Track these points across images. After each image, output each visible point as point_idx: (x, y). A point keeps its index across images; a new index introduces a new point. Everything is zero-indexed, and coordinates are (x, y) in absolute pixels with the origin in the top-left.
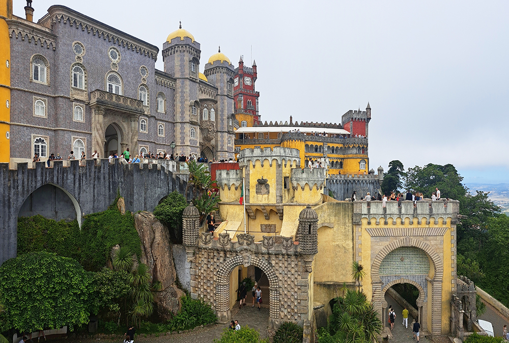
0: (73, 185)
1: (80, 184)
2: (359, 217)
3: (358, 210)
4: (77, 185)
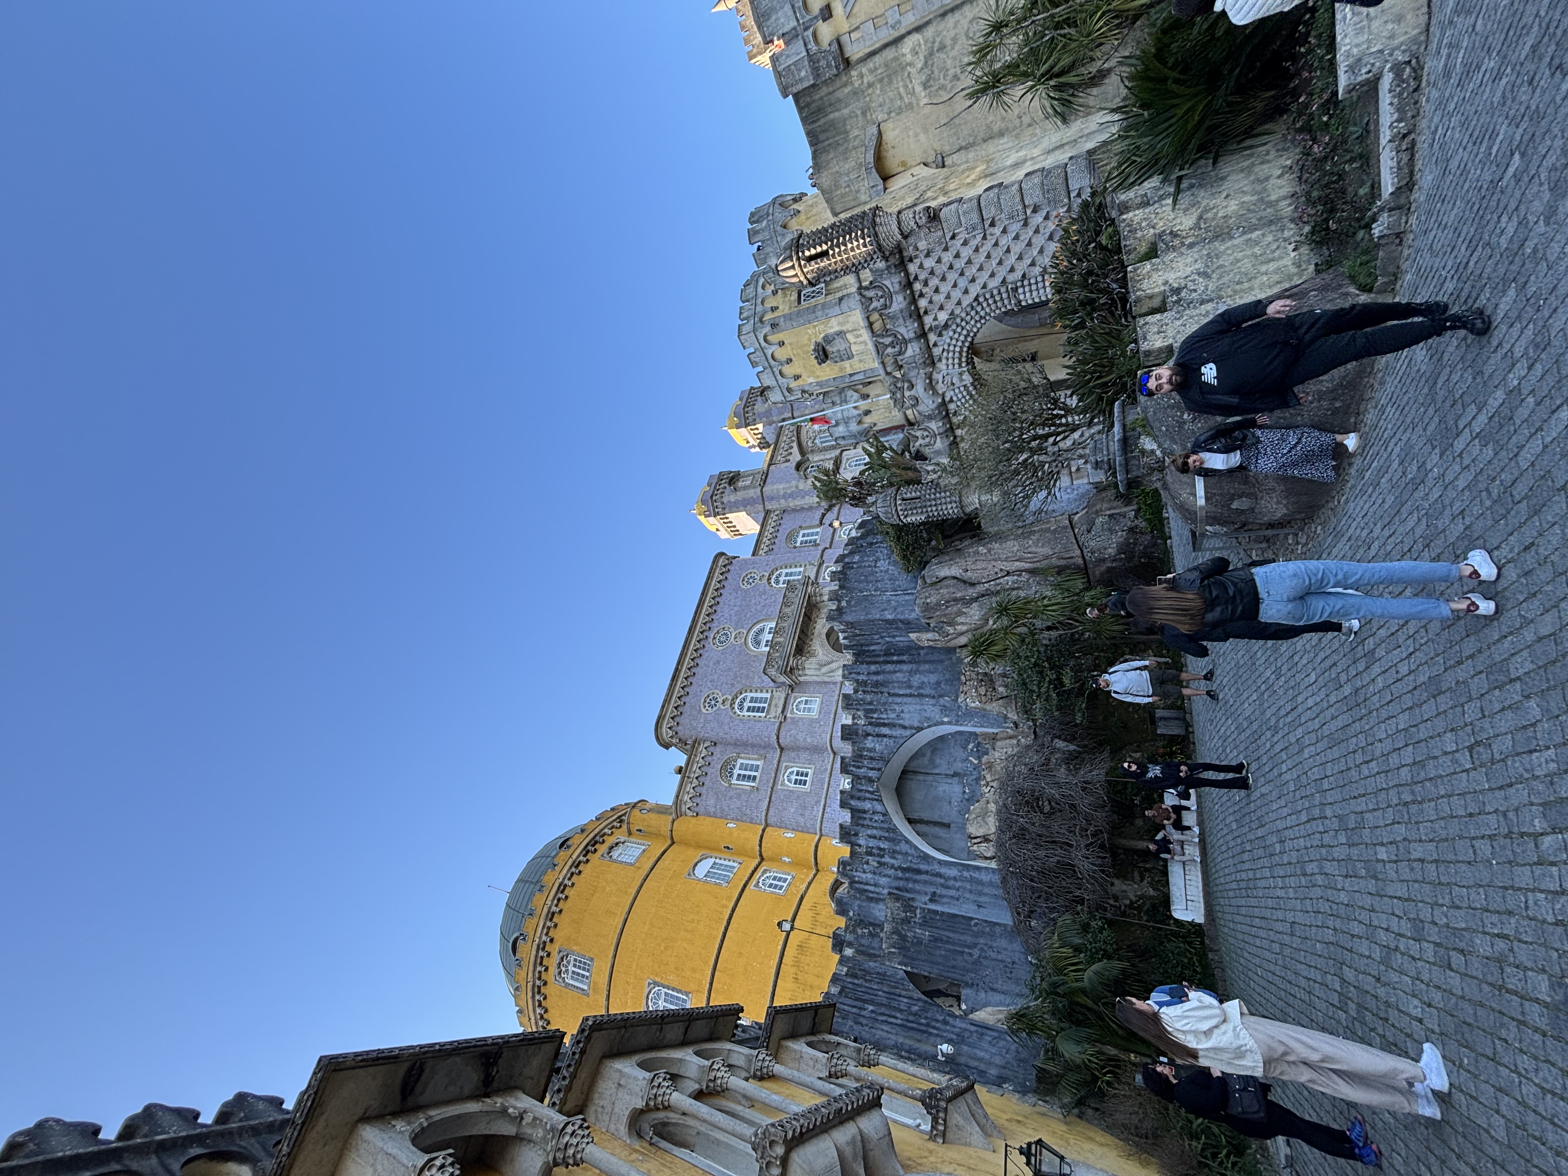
0: (885, 739)
1: (884, 725)
2: (818, 61)
3: (803, 74)
4: (885, 731)
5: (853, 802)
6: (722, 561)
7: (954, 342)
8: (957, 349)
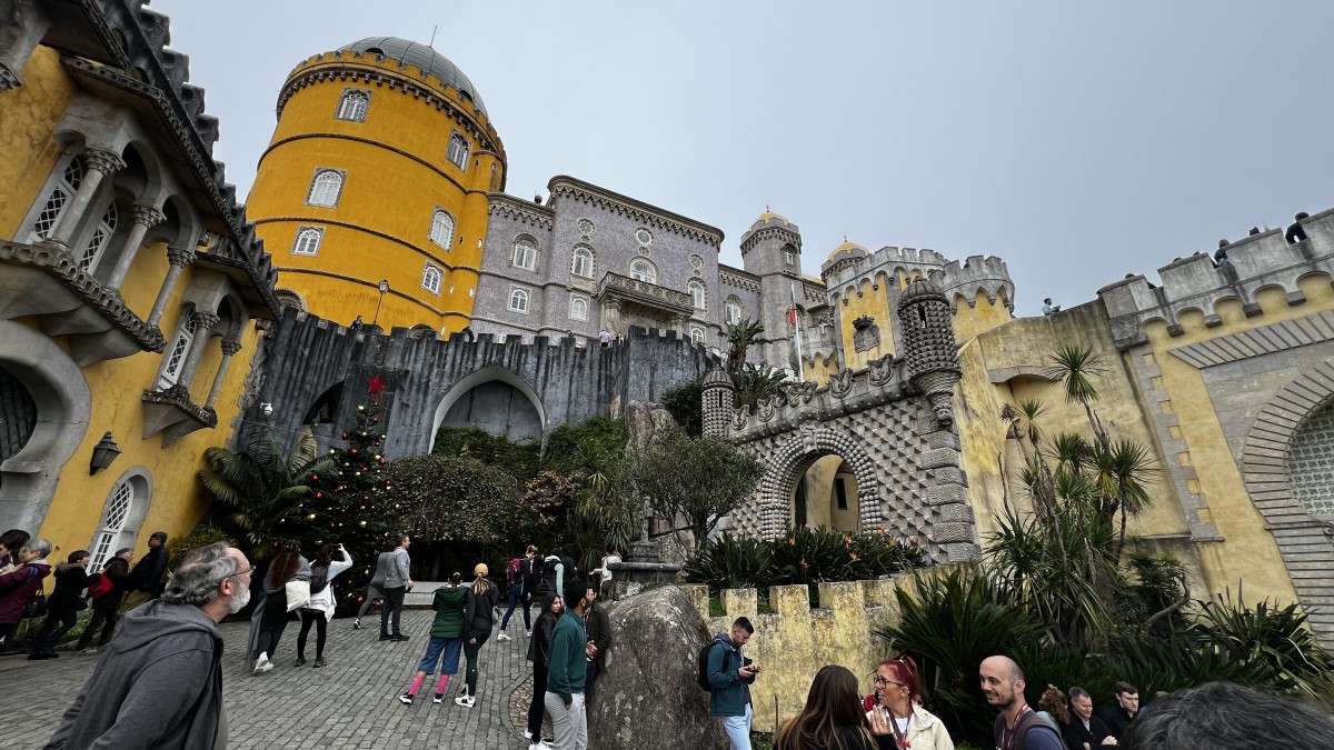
0: (534, 372)
2: (1131, 323)
3: (1121, 308)
4: (542, 373)
5: (482, 345)
6: (715, 237)
7: (838, 439)
8: (832, 441)
